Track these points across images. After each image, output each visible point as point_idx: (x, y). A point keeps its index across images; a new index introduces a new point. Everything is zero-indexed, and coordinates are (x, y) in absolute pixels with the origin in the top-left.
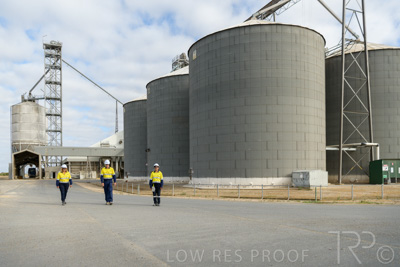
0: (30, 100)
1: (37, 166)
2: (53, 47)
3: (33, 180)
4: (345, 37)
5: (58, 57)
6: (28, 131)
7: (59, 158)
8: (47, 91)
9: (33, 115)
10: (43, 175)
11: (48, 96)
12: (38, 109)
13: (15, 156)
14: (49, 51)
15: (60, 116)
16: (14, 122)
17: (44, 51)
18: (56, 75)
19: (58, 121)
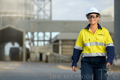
1: (21, 44)
10: (28, 56)
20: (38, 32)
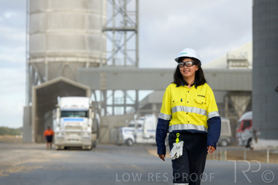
7: (132, 93)
20: (114, 91)
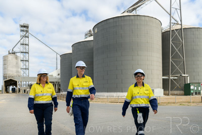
0: (13, 53)
1: (16, 86)
2: (24, 27)
3: (14, 94)
4: (172, 22)
5: (27, 31)
6: (11, 69)
8: (22, 48)
9: (14, 61)
10: (19, 91)
11: (22, 51)
12: (17, 58)
13: (5, 81)
14: (22, 29)
15: (28, 61)
16: (4, 64)
17: (20, 28)
18: (26, 41)
19: (27, 64)
